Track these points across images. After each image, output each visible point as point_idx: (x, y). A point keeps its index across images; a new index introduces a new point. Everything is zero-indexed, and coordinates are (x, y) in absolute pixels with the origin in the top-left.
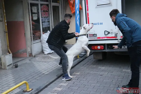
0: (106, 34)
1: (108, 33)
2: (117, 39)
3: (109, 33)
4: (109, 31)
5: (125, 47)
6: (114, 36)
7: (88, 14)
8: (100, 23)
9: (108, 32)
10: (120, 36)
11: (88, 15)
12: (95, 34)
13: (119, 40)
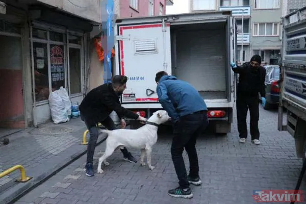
0: (148, 94)
3: (153, 92)
7: (123, 63)
8: (140, 78)
11: (123, 65)
12: (133, 93)
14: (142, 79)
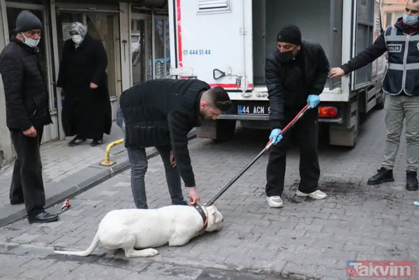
0: (216, 77)
1: (221, 75)
2: (241, 91)
3: (223, 75)
4: (223, 71)
5: (259, 110)
6: (235, 83)
7: (179, 27)
8: (204, 51)
9: (221, 72)
10: (247, 83)
11: (180, 30)
12: (194, 75)
13: (244, 92)
14: (208, 52)
